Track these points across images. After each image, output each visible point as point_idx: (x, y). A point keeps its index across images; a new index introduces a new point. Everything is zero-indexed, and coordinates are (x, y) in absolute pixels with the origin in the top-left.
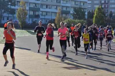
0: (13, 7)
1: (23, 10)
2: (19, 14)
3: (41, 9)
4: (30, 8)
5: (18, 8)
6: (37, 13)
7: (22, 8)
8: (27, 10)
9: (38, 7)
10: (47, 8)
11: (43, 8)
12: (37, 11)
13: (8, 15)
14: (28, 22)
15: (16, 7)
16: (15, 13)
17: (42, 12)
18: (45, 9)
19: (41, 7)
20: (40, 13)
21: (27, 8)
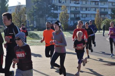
0: (55, 12)
1: (65, 13)
2: (61, 17)
3: (81, 11)
4: (71, 11)
5: (60, 12)
6: (78, 16)
7: (63, 12)
8: (68, 13)
9: (78, 10)
10: (86, 10)
11: (82, 11)
12: (78, 14)
13: (51, 19)
14: (70, 25)
15: (59, 11)
16: (57, 17)
17: (82, 14)
18: (85, 11)
19: (81, 10)
20: (81, 15)
21: (69, 12)
